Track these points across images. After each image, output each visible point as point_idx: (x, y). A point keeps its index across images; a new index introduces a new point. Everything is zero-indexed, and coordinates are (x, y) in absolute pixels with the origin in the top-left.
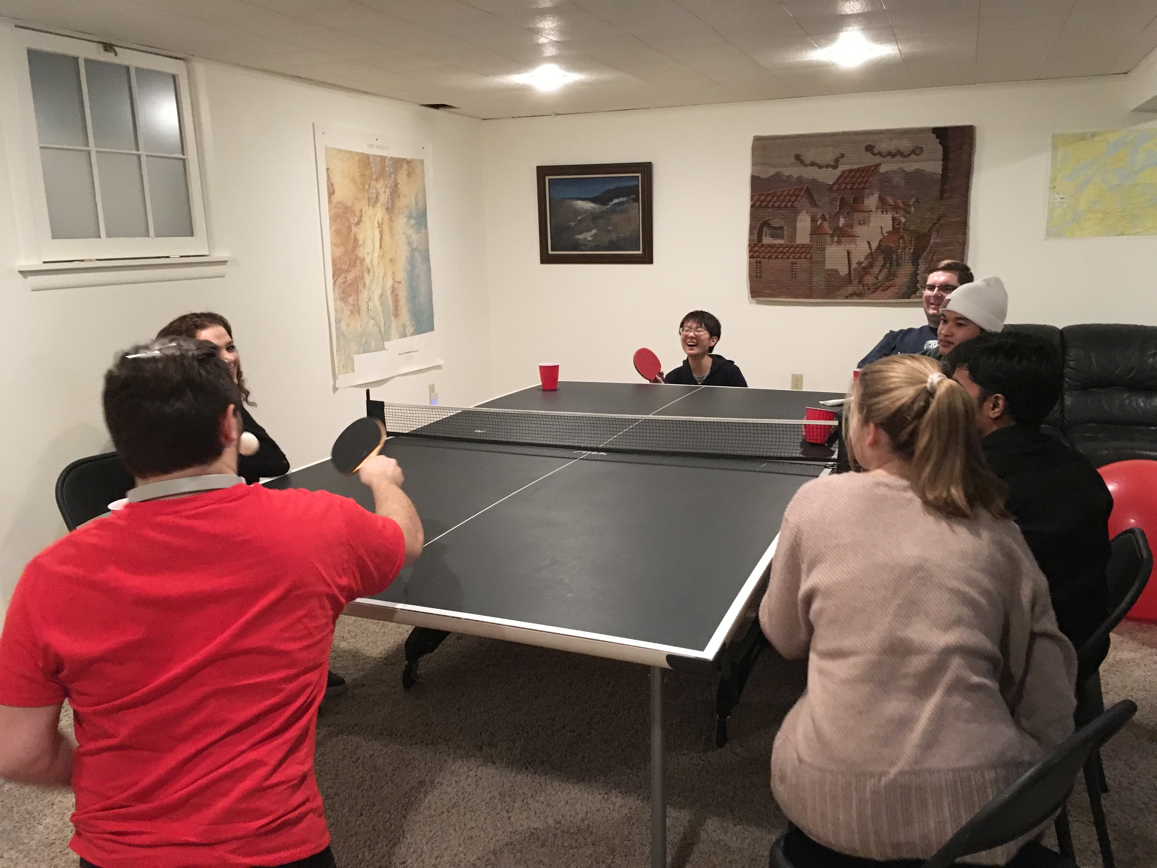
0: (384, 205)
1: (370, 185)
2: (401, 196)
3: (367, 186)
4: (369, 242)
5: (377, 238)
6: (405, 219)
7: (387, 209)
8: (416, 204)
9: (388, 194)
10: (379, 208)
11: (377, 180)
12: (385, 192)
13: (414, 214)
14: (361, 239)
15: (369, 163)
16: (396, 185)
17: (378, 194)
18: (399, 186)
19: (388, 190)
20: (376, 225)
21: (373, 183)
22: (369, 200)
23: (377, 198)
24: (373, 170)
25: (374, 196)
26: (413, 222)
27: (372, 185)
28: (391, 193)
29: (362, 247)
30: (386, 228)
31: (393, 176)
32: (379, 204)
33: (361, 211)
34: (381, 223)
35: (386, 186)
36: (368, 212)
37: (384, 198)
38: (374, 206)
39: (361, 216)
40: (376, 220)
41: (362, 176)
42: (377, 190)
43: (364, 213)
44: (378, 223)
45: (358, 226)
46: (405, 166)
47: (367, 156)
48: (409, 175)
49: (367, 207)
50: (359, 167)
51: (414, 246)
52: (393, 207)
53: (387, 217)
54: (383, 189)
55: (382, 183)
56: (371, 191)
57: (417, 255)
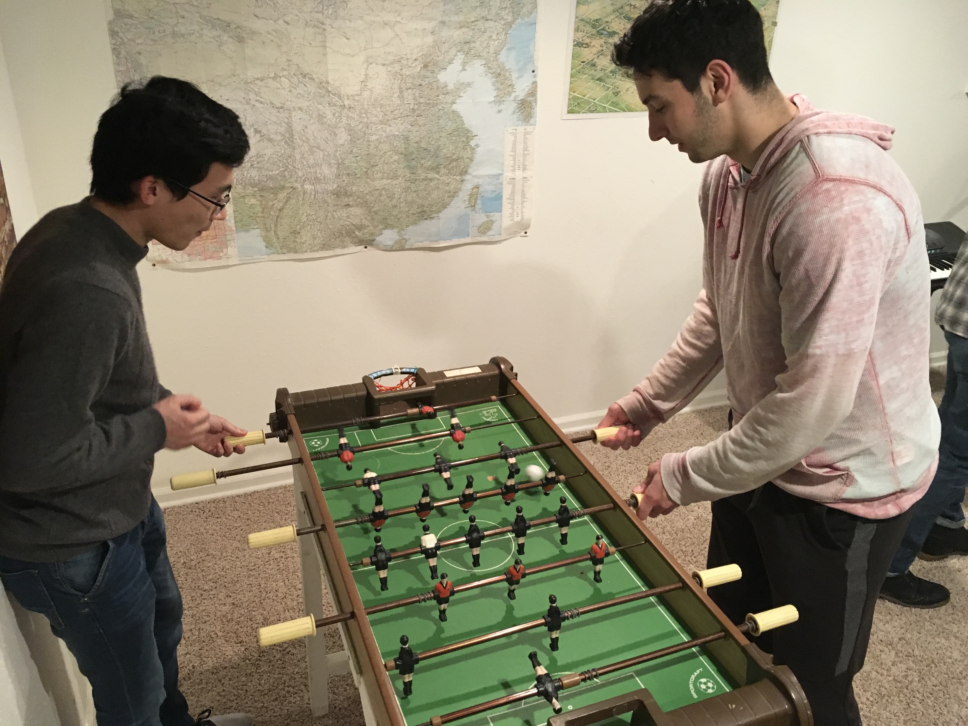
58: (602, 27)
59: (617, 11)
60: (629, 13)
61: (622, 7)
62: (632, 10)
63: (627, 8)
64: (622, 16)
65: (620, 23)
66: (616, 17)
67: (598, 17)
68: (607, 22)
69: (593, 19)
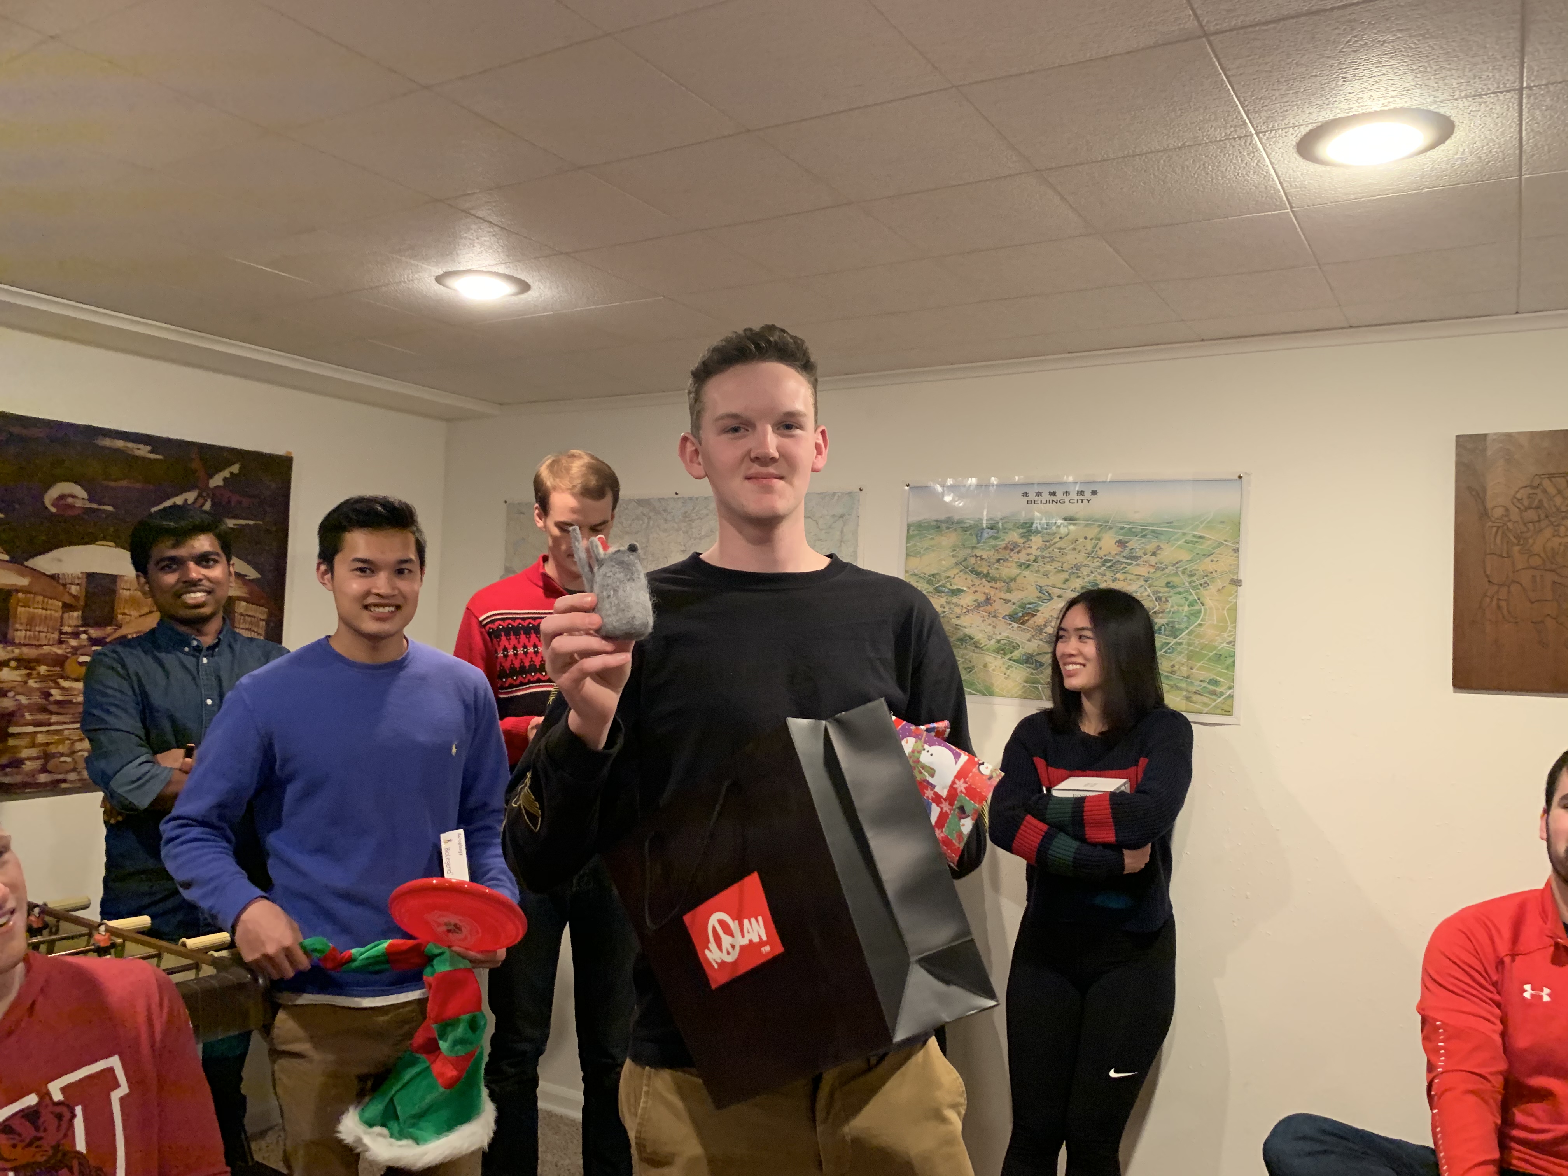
58: (941, 583)
59: (961, 563)
60: (976, 566)
61: (965, 560)
62: (979, 562)
63: (972, 561)
64: (967, 570)
65: (966, 579)
66: (961, 572)
67: (936, 572)
68: (949, 577)
69: (928, 573)
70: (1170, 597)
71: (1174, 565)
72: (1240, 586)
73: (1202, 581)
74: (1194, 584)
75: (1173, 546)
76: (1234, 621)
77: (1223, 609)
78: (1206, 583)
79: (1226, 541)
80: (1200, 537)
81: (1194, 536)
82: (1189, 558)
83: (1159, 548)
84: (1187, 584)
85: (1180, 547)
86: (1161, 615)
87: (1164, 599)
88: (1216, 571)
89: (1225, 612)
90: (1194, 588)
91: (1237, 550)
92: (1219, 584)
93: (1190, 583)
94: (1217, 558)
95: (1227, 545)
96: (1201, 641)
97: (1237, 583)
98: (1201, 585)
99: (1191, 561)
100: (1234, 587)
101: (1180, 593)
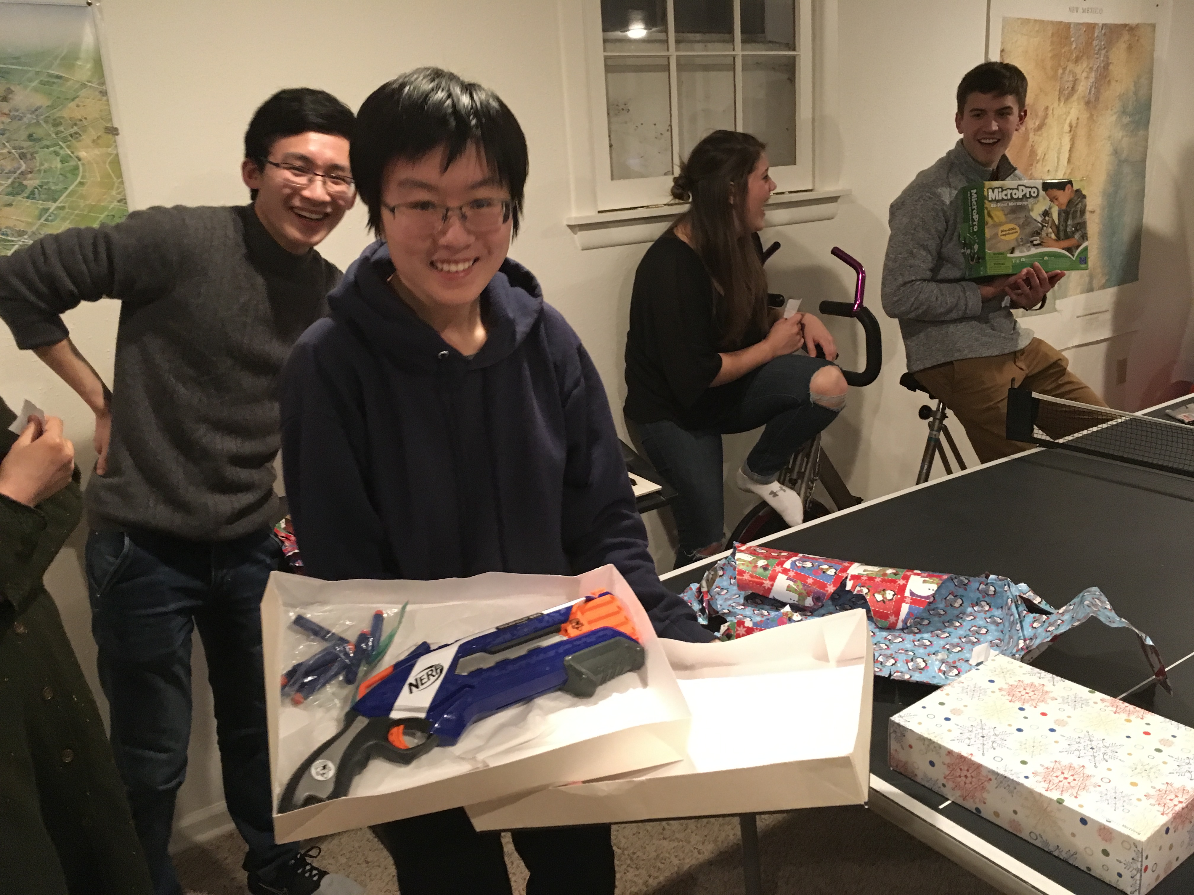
0: (1083, 97)
1: (1065, 69)
2: (1113, 83)
3: (1060, 71)
4: (1052, 156)
5: (1067, 147)
6: (1114, 118)
7: (1088, 103)
8: (1136, 93)
9: (1092, 80)
10: (1076, 103)
11: (1077, 60)
12: (1087, 78)
13: (1130, 108)
14: (1040, 152)
15: (1067, 37)
16: (1107, 66)
17: (1075, 81)
18: (1111, 67)
19: (1093, 75)
20: (1067, 128)
21: (1071, 66)
22: (1061, 91)
23: (1073, 88)
24: (1074, 46)
25: (1070, 85)
26: (1126, 120)
27: (1068, 69)
28: (1096, 78)
29: (1041, 163)
30: (1082, 132)
31: (1103, 52)
32: (1075, 97)
33: (1047, 108)
34: (1074, 125)
35: (1091, 68)
36: (1058, 109)
37: (1083, 88)
38: (1067, 99)
39: (1046, 116)
40: (1068, 121)
41: (1056, 57)
42: (1074, 75)
43: (1050, 112)
44: (1071, 126)
45: (1039, 133)
46: (1126, 37)
47: (1068, 26)
48: (1130, 48)
49: (1056, 105)
50: (1052, 43)
51: (1124, 156)
52: (1097, 99)
53: (1085, 116)
54: (1085, 74)
55: (1085, 65)
56: (1066, 78)
57: (1127, 169)
70: (37, 153)
71: (33, 112)
72: (117, 134)
73: (72, 131)
74: (62, 135)
75: (26, 87)
76: (120, 176)
77: (105, 163)
78: (76, 133)
79: (89, 82)
80: (58, 77)
81: (50, 76)
82: (49, 103)
83: (9, 91)
84: (54, 136)
85: (36, 90)
86: (30, 176)
87: (29, 156)
88: (86, 119)
89: (108, 167)
90: (65, 139)
91: (104, 93)
92: (93, 133)
93: (57, 134)
94: (83, 102)
95: (91, 87)
96: (88, 202)
97: (113, 131)
98: (71, 136)
99: (51, 107)
100: (110, 136)
101: (48, 147)
